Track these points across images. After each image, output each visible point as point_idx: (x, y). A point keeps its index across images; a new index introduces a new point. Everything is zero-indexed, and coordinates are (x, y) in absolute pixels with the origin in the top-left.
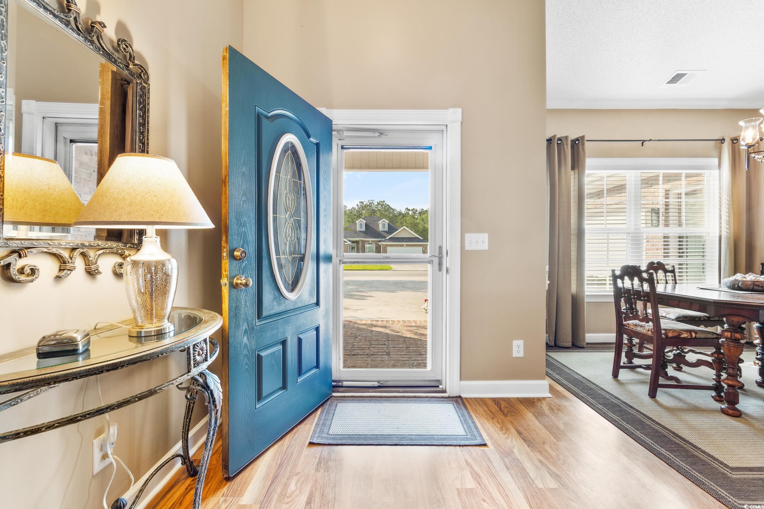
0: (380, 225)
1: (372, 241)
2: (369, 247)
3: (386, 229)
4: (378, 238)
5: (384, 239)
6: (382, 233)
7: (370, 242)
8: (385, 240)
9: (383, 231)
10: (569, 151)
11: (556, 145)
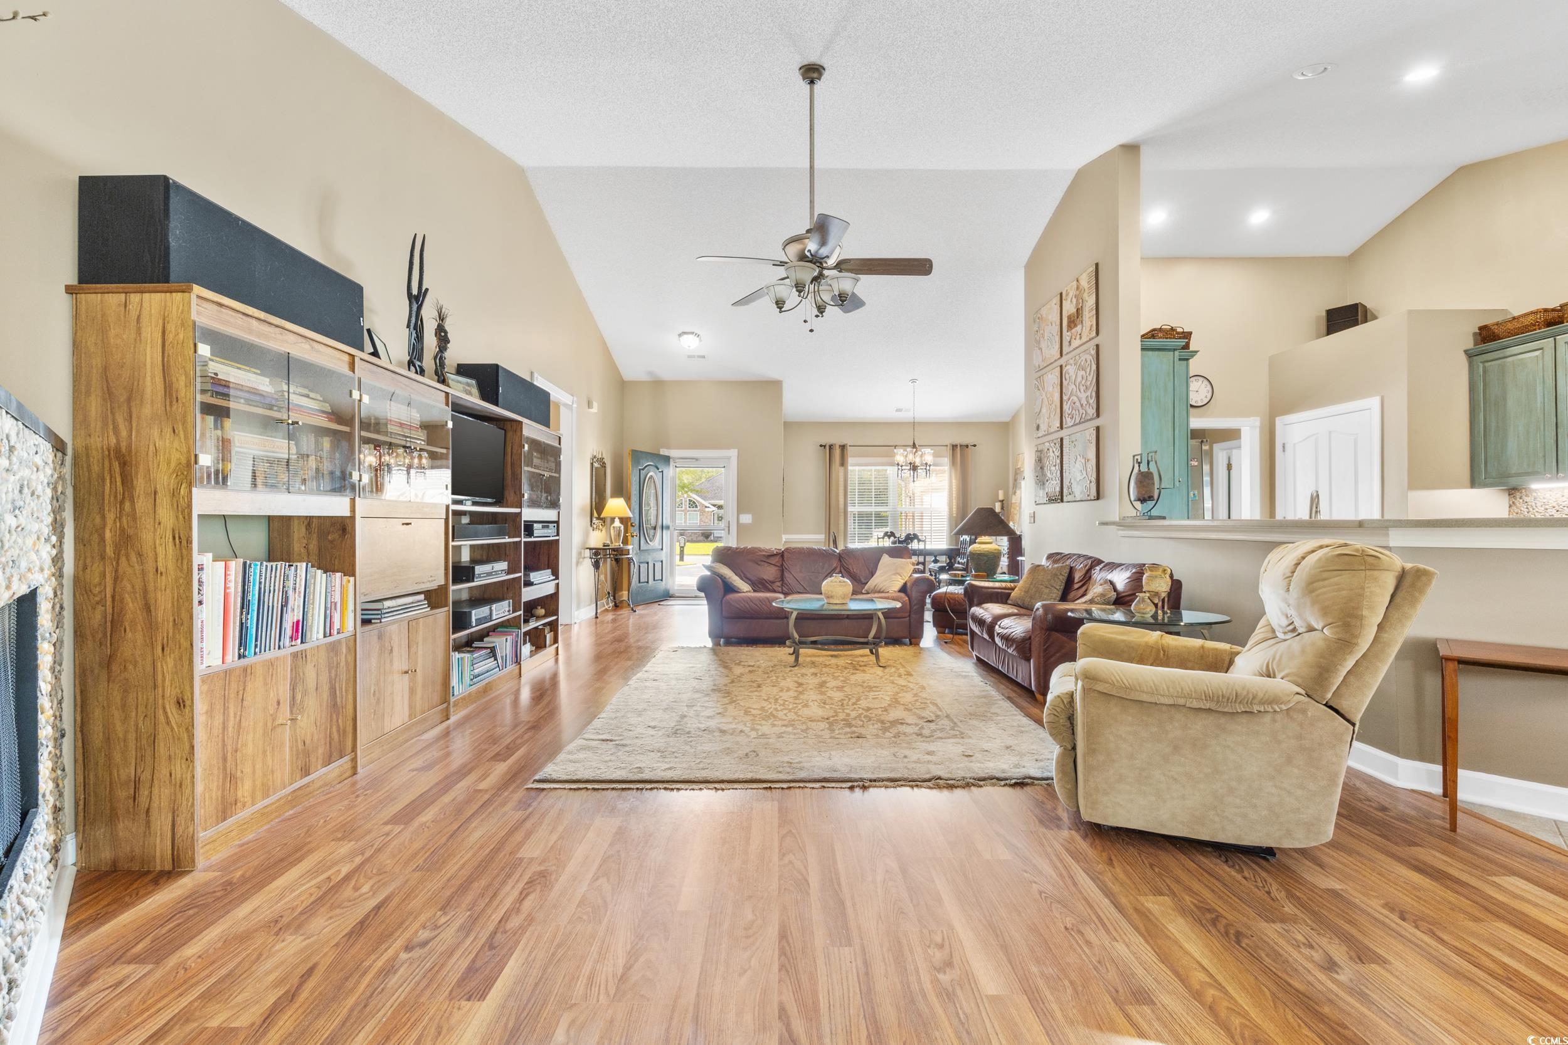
10: (837, 452)
11: (829, 449)
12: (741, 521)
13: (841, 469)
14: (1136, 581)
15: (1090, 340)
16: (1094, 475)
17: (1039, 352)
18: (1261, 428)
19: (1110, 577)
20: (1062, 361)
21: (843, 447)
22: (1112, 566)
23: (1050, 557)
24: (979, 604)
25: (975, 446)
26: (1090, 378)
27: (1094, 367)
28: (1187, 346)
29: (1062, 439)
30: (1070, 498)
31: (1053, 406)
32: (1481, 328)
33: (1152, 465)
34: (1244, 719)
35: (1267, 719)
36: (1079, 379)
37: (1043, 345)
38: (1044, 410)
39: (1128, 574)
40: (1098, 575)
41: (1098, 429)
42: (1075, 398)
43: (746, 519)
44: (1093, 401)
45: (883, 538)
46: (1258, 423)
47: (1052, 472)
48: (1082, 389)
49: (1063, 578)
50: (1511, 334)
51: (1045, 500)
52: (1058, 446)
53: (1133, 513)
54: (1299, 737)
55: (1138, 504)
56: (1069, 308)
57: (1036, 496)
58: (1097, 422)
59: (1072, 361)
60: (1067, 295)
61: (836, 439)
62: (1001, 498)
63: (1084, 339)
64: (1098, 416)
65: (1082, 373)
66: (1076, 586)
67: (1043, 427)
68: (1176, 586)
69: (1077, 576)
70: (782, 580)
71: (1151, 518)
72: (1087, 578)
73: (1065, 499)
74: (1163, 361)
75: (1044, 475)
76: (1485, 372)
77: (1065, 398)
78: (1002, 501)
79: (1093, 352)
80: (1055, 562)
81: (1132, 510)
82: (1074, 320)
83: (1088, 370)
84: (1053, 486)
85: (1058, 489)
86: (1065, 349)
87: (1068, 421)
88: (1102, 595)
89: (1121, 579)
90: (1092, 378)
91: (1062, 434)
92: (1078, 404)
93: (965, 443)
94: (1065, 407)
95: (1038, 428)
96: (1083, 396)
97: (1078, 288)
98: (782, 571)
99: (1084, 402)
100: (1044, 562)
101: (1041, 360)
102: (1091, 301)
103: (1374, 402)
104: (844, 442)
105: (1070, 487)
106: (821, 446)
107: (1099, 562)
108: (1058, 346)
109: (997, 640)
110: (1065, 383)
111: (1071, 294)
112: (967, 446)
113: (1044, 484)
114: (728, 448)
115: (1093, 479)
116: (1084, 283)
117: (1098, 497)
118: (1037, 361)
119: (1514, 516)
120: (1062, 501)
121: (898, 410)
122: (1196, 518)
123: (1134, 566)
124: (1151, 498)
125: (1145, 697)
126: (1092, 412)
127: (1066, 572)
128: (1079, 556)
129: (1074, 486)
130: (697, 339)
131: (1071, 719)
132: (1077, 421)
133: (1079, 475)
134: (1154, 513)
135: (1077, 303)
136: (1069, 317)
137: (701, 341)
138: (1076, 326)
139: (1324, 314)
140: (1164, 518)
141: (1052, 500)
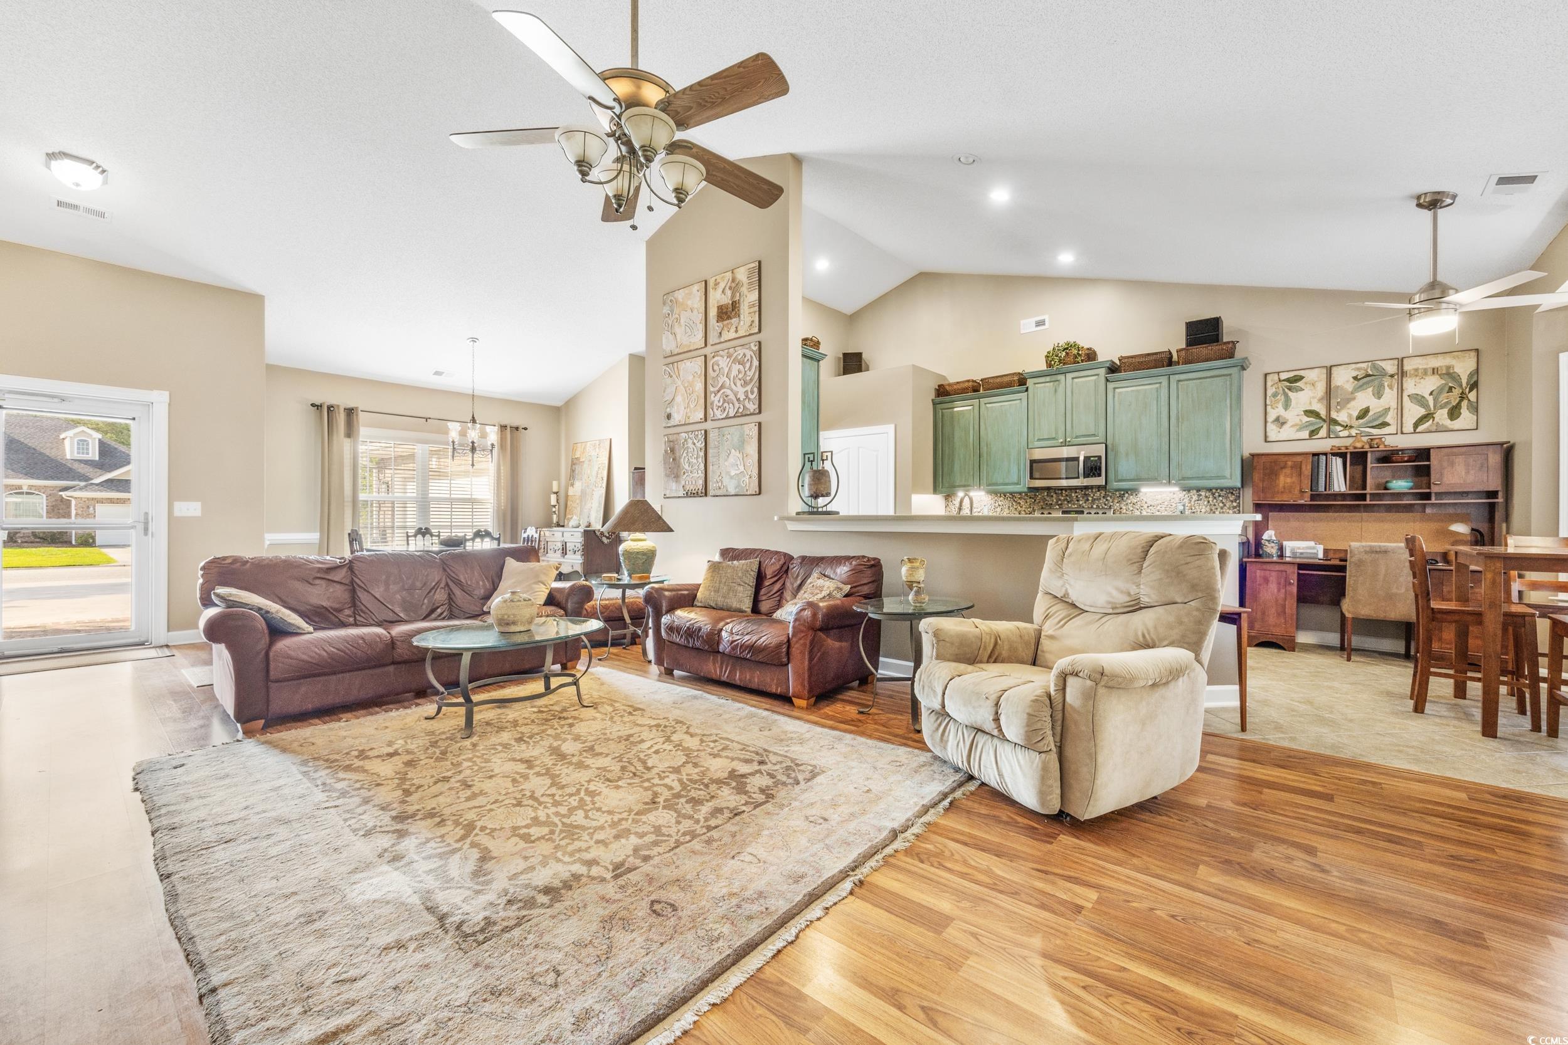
0: (67, 443)
1: (30, 487)
2: (16, 504)
3: (94, 454)
4: (58, 479)
5: (83, 484)
6: (76, 466)
7: (25, 489)
8: (86, 486)
9: (80, 461)
10: (341, 418)
11: (325, 412)
12: (177, 513)
13: (347, 443)
15: (750, 335)
16: (756, 471)
17: (671, 337)
20: (708, 351)
21: (350, 412)
23: (724, 553)
25: (525, 429)
26: (750, 374)
27: (756, 363)
29: (706, 431)
30: (719, 492)
31: (694, 396)
32: (939, 386)
36: (734, 373)
37: (679, 331)
38: (679, 399)
41: (760, 425)
42: (728, 392)
43: (189, 509)
44: (753, 396)
45: (415, 536)
47: (691, 464)
48: (739, 383)
50: (956, 392)
51: (680, 493)
52: (701, 437)
55: (810, 501)
56: (720, 298)
57: (666, 489)
58: (757, 418)
59: (722, 353)
60: (717, 284)
61: (342, 398)
62: (555, 489)
63: (741, 333)
64: (760, 412)
65: (738, 367)
67: (678, 418)
70: (354, 605)
71: (827, 513)
73: (711, 492)
75: (678, 465)
76: (942, 416)
77: (712, 389)
78: (556, 493)
79: (756, 348)
82: (727, 313)
83: (748, 365)
84: (689, 479)
85: (701, 482)
86: (713, 340)
87: (717, 414)
90: (753, 373)
91: (708, 425)
92: (732, 396)
93: (515, 424)
94: (713, 399)
95: (669, 417)
96: (739, 389)
97: (733, 280)
98: (353, 592)
99: (742, 397)
101: (674, 346)
102: (751, 298)
103: (890, 428)
104: (351, 405)
105: (719, 482)
106: (313, 405)
107: (792, 557)
108: (701, 335)
110: (712, 374)
111: (722, 285)
112: (517, 429)
113: (678, 476)
114: (150, 386)
115: (754, 475)
116: (741, 276)
117: (759, 494)
118: (668, 346)
119: (948, 514)
120: (706, 494)
121: (437, 373)
126: (752, 407)
129: (725, 480)
130: (100, 177)
132: (732, 414)
133: (732, 470)
135: (733, 296)
136: (719, 308)
137: (105, 182)
138: (729, 318)
139: (841, 356)
141: (691, 494)
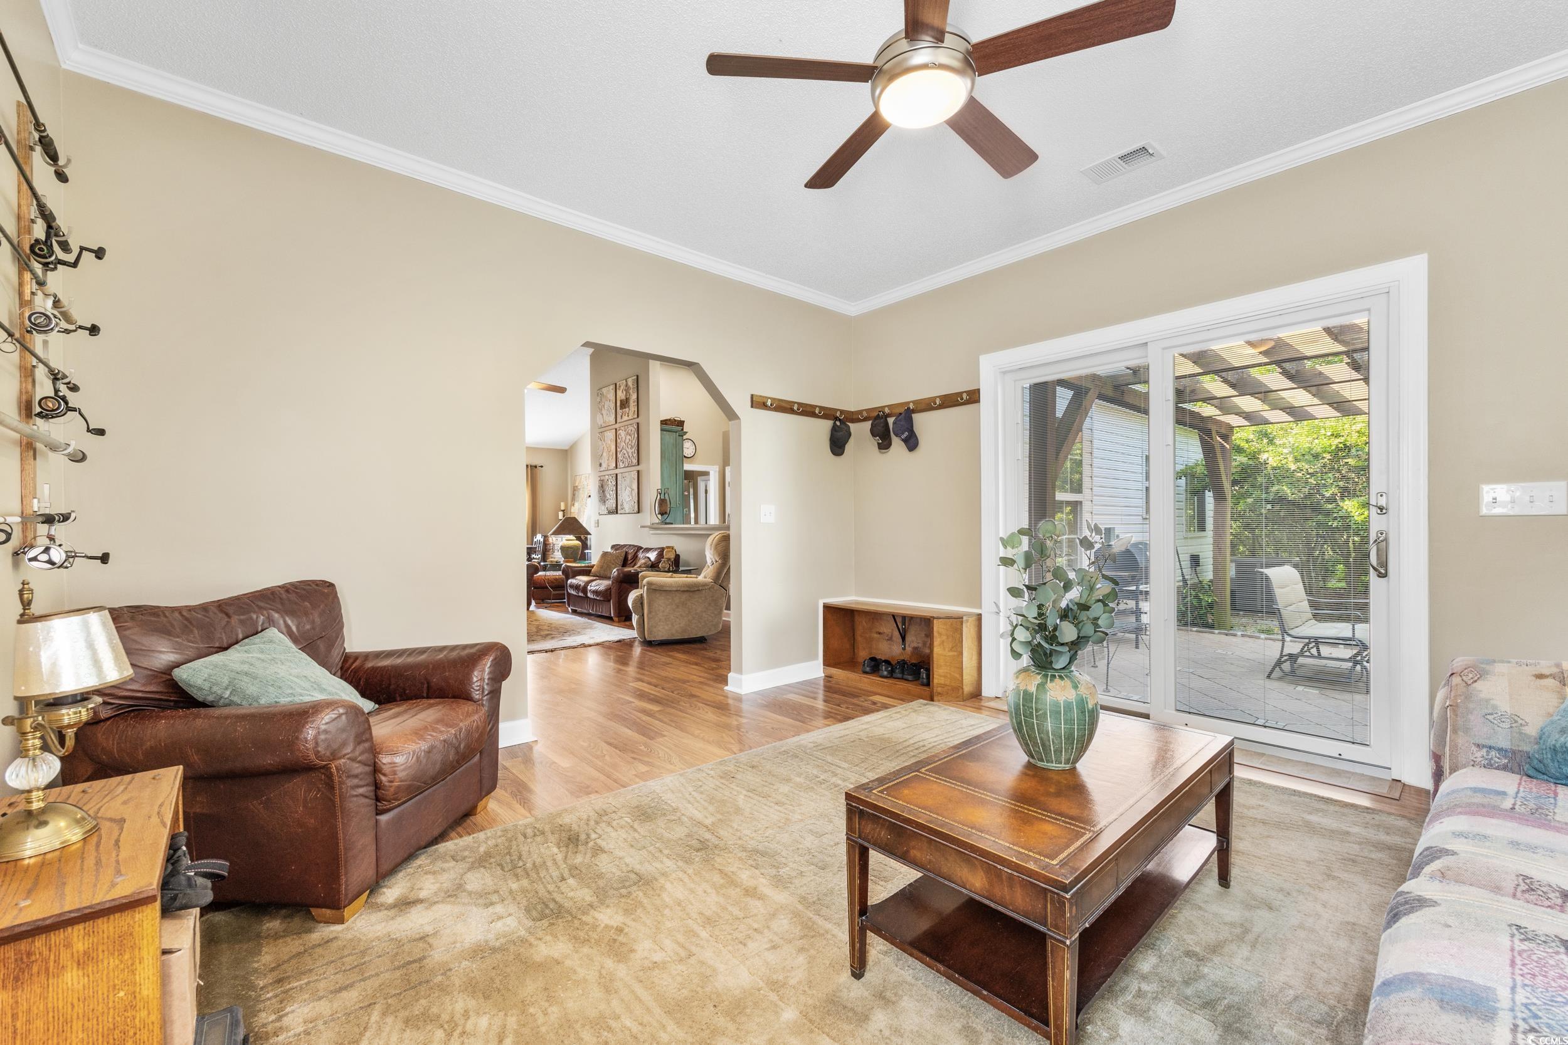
14: (660, 555)
15: (634, 419)
16: (637, 499)
17: (601, 416)
18: (719, 472)
19: (647, 555)
20: (617, 426)
22: (648, 550)
23: (613, 547)
24: (573, 577)
25: (542, 467)
26: (634, 442)
27: (636, 435)
28: (682, 430)
29: (617, 475)
30: (622, 511)
31: (611, 453)
33: (666, 495)
34: (697, 592)
35: (704, 592)
36: (627, 441)
37: (604, 412)
38: (605, 454)
39: (656, 553)
40: (641, 555)
41: (638, 472)
42: (625, 452)
44: (635, 455)
46: (718, 469)
47: (610, 494)
48: (629, 447)
49: (622, 558)
51: (606, 512)
52: (614, 478)
53: (657, 521)
54: (712, 597)
55: (659, 516)
56: (621, 395)
57: (599, 509)
58: (638, 468)
59: (622, 428)
60: (620, 387)
62: (562, 508)
63: (630, 417)
64: (638, 464)
65: (628, 437)
66: (629, 562)
67: (604, 466)
68: (677, 557)
69: (630, 557)
71: (666, 524)
72: (635, 557)
73: (619, 512)
74: (670, 438)
75: (605, 496)
77: (618, 450)
78: (563, 511)
79: (636, 427)
80: (616, 550)
81: (656, 519)
82: (624, 404)
83: (632, 436)
84: (611, 503)
85: (614, 506)
86: (619, 420)
87: (621, 465)
88: (645, 563)
89: (653, 556)
90: (635, 441)
91: (617, 471)
92: (627, 455)
93: (534, 464)
94: (619, 455)
95: (600, 465)
96: (630, 451)
97: (626, 385)
99: (631, 456)
100: (609, 550)
101: (602, 421)
102: (634, 396)
105: (622, 505)
107: (641, 548)
108: (614, 416)
109: (589, 595)
110: (618, 441)
111: (622, 387)
112: (536, 467)
113: (605, 502)
115: (636, 501)
116: (630, 383)
117: (639, 512)
118: (600, 421)
120: (617, 513)
122: (687, 523)
123: (659, 548)
124: (666, 513)
125: (668, 589)
126: (635, 461)
127: (624, 553)
128: (630, 545)
129: (625, 504)
131: (642, 604)
132: (626, 465)
133: (627, 498)
134: (667, 521)
135: (626, 395)
136: (621, 401)
138: (625, 408)
140: (672, 524)
141: (610, 513)
